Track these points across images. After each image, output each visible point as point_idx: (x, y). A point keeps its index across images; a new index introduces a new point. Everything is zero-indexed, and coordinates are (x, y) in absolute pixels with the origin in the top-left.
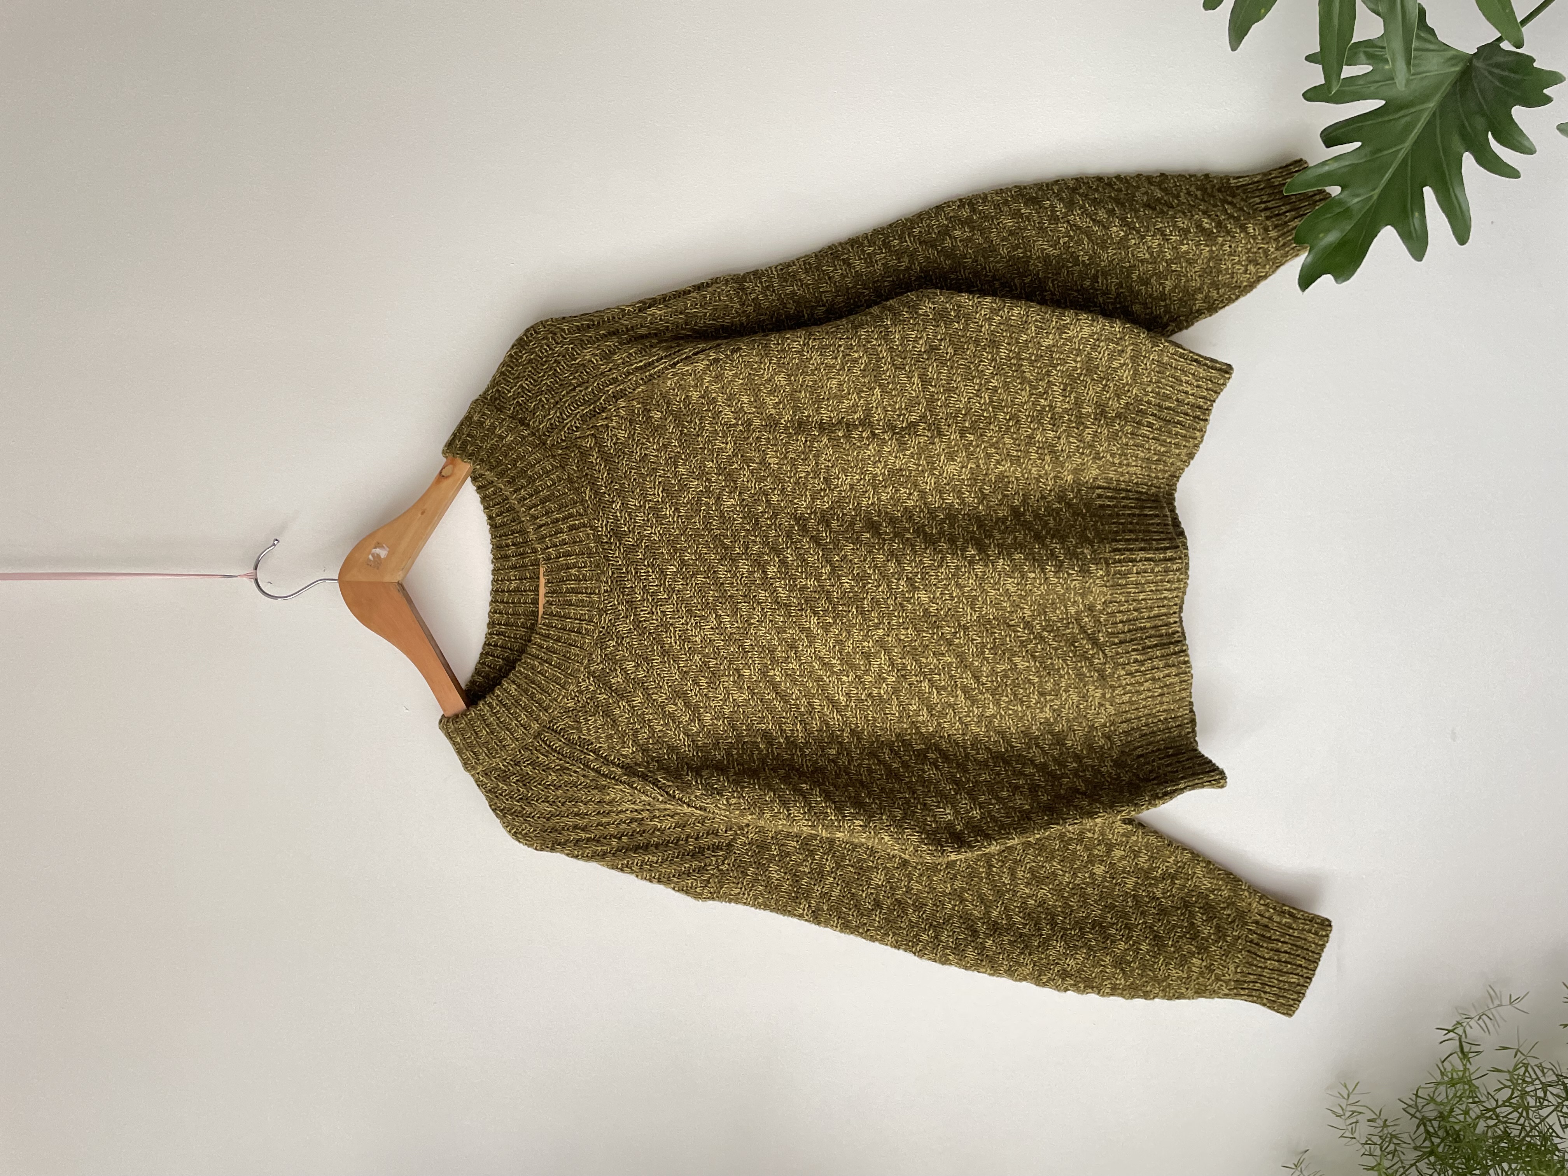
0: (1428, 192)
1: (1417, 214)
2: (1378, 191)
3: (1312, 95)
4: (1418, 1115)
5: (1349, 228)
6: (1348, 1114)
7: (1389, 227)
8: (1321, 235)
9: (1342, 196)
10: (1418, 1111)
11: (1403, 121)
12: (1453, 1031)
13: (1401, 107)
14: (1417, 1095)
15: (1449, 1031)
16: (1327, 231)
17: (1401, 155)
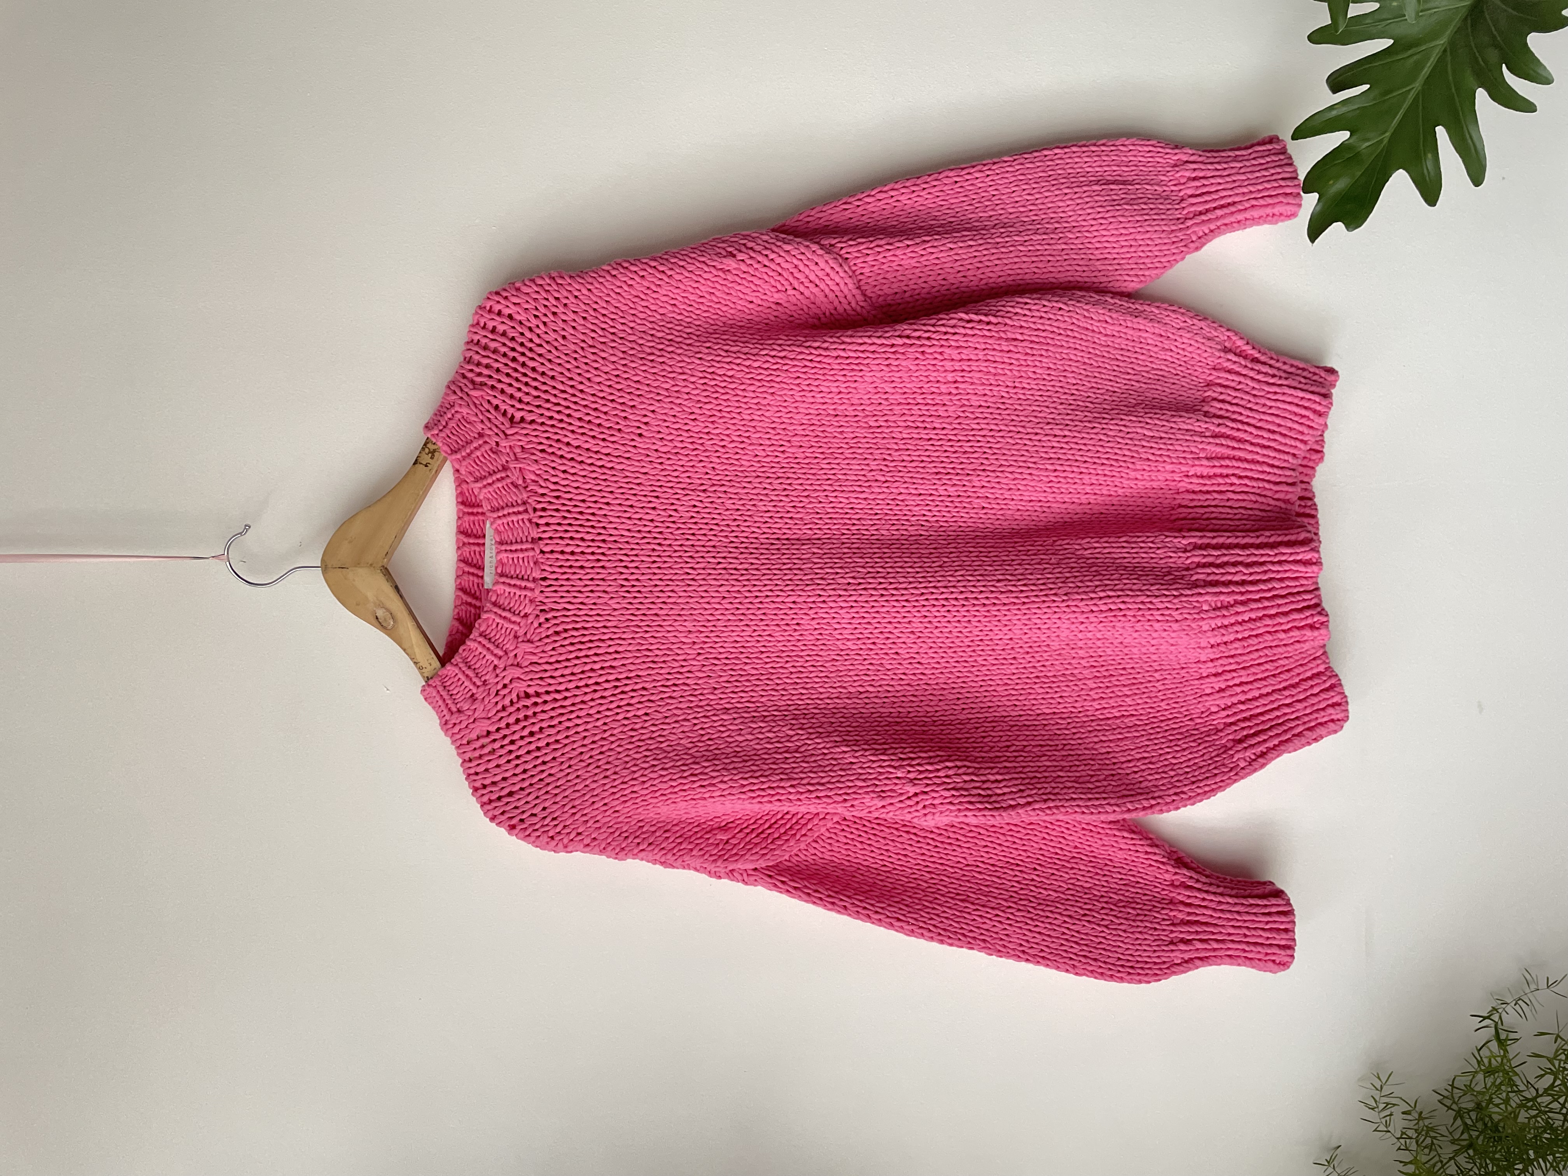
0: (1440, 131)
1: (1430, 156)
2: (1388, 134)
3: (1318, 37)
4: (1454, 1107)
5: (1359, 173)
6: (1382, 1106)
7: (1401, 170)
8: (1331, 182)
9: (1351, 141)
10: (1454, 1102)
11: (1412, 60)
12: (1488, 1018)
13: (1410, 46)
14: (1452, 1086)
15: (1485, 1018)
16: (1337, 178)
17: (1411, 96)
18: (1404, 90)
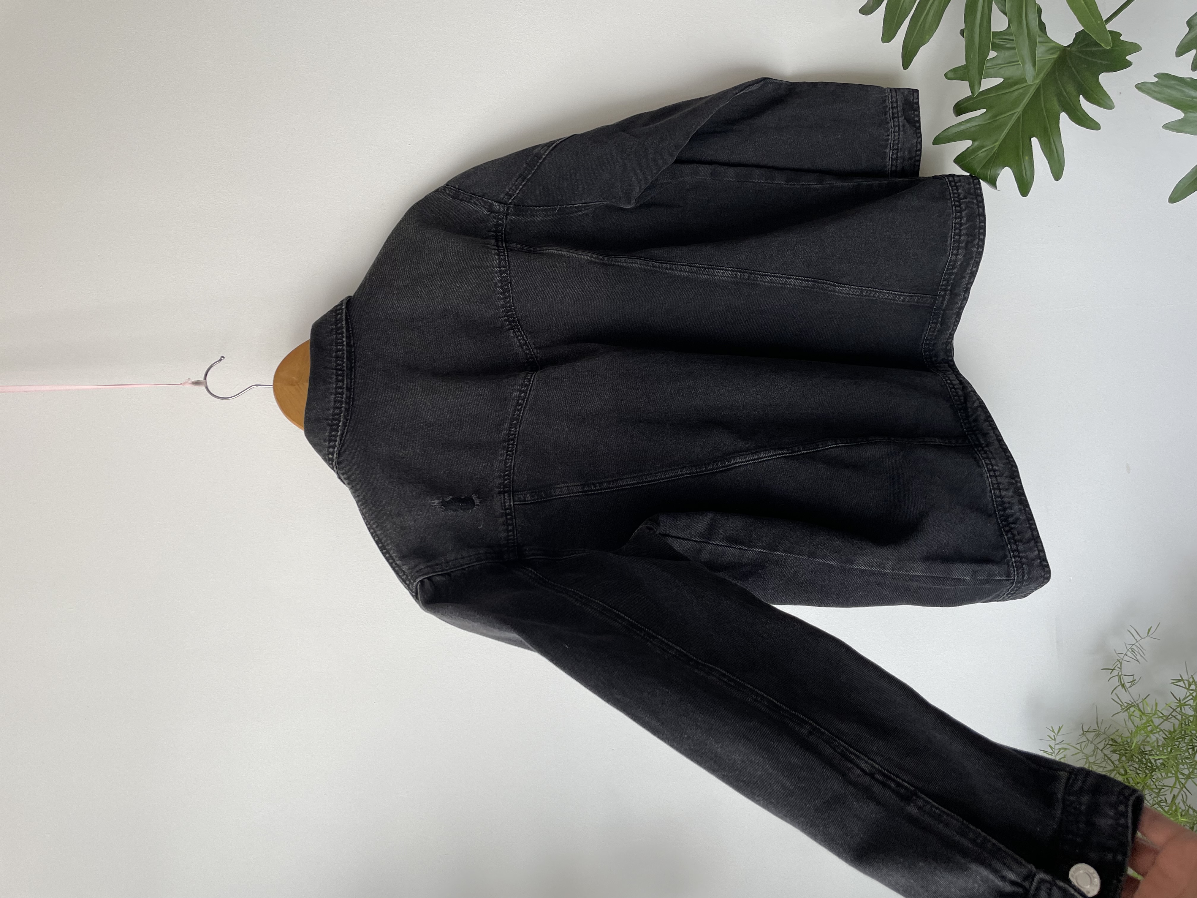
0: (1035, 141)
1: (1027, 158)
2: (998, 143)
3: (952, 75)
5: (978, 169)
7: (1007, 167)
9: (973, 147)
11: (1016, 93)
13: (1014, 83)
17: (1015, 118)
18: (1010, 113)
